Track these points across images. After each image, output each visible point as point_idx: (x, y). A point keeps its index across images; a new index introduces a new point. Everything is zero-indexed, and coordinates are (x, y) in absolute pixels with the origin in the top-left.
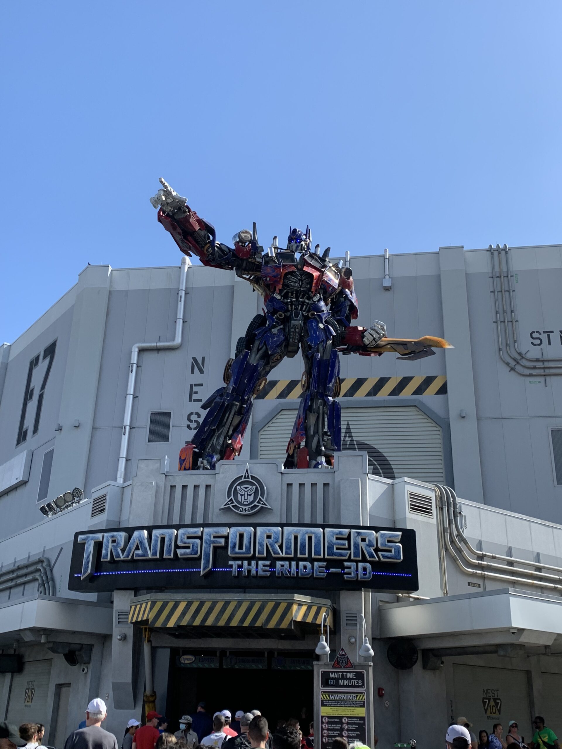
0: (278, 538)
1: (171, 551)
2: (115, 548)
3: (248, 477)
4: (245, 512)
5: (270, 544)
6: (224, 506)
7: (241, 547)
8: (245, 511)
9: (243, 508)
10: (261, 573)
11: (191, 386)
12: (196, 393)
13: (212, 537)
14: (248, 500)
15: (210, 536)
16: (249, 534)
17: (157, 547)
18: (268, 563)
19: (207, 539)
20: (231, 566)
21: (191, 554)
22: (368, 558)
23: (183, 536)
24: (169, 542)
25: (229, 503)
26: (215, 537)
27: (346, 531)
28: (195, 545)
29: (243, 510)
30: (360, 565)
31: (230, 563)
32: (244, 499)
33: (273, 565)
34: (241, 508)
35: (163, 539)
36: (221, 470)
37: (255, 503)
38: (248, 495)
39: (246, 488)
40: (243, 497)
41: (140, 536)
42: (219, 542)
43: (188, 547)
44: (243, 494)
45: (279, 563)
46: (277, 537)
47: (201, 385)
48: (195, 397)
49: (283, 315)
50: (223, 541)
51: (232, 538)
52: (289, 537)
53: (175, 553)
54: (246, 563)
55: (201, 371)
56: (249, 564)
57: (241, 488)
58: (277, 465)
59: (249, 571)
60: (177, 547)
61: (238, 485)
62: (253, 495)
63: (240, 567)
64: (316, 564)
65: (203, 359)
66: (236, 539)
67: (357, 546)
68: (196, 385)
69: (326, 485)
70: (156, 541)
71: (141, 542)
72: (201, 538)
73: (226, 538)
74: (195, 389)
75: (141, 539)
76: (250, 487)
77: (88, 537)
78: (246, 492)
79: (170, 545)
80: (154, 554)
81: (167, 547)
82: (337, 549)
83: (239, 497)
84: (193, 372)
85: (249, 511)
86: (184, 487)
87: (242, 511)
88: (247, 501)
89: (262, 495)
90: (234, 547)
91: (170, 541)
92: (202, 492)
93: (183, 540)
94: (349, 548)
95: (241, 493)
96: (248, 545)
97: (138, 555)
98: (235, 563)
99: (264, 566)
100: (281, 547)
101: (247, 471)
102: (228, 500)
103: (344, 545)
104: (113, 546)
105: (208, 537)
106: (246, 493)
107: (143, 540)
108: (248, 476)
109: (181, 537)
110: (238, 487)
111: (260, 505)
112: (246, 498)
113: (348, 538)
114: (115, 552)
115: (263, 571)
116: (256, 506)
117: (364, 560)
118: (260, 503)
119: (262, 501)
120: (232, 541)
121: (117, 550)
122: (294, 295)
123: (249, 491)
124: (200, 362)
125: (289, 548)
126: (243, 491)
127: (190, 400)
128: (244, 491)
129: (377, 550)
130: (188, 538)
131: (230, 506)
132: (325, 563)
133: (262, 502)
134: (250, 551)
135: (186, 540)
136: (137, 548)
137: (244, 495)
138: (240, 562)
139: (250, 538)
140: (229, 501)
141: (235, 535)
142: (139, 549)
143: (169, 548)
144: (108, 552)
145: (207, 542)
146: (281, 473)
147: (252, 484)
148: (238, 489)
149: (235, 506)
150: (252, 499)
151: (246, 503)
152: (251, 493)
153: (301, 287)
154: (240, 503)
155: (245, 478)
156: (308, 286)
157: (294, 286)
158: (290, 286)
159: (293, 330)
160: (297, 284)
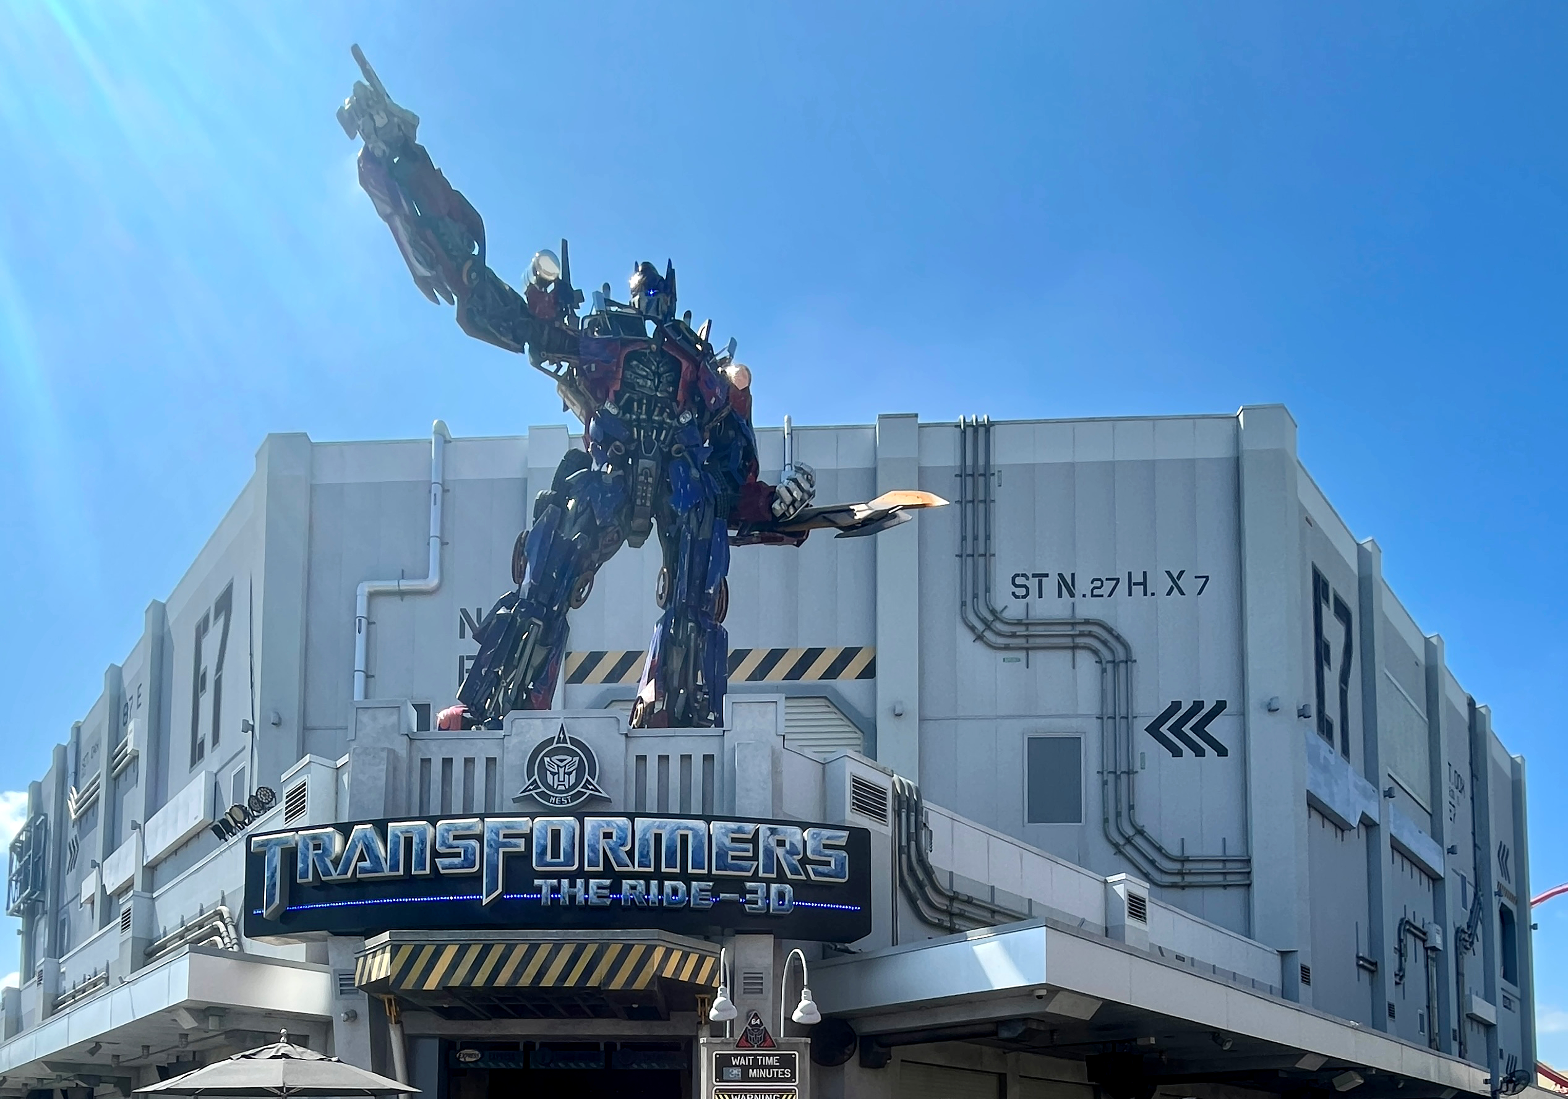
0: (625, 839)
1: (425, 862)
2: (322, 858)
3: (564, 741)
4: (561, 804)
5: (610, 849)
6: (520, 793)
7: (556, 854)
8: (562, 802)
9: (556, 797)
10: (593, 899)
13: (501, 836)
14: (566, 783)
15: (497, 835)
16: (572, 830)
17: (398, 854)
18: (607, 882)
19: (492, 839)
20: (539, 890)
21: (463, 867)
22: (789, 876)
23: (446, 834)
24: (420, 846)
25: (531, 788)
26: (506, 837)
27: (751, 827)
28: (470, 851)
29: (556, 800)
30: (774, 887)
31: (537, 882)
33: (616, 888)
34: (553, 797)
35: (409, 842)
36: (514, 729)
37: (579, 789)
38: (565, 773)
39: (562, 761)
40: (556, 776)
41: (366, 836)
42: (516, 846)
43: (458, 855)
44: (556, 771)
45: (626, 884)
46: (624, 836)
49: (623, 448)
50: (522, 841)
51: (538, 838)
52: (645, 835)
53: (434, 865)
54: (565, 882)
56: (573, 885)
57: (551, 760)
58: (619, 720)
59: (573, 898)
60: (435, 854)
61: (546, 755)
62: (574, 773)
63: (556, 890)
64: (694, 883)
66: (545, 839)
67: (769, 853)
68: (470, 658)
69: (708, 758)
70: (396, 844)
71: (368, 847)
72: (480, 838)
73: (528, 838)
75: (369, 841)
76: (570, 759)
77: (268, 841)
78: (561, 767)
79: (423, 851)
80: (394, 867)
81: (417, 854)
82: (734, 858)
83: (550, 776)
85: (568, 803)
86: (448, 762)
88: (564, 785)
89: (592, 774)
90: (543, 853)
91: (422, 845)
92: (480, 770)
93: (447, 842)
94: (755, 857)
95: (553, 770)
96: (569, 849)
97: (364, 870)
98: (545, 883)
99: (599, 888)
100: (630, 854)
101: (562, 729)
102: (528, 783)
103: (747, 850)
104: (316, 854)
105: (495, 837)
106: (562, 771)
107: (372, 841)
108: (565, 738)
109: (443, 836)
110: (547, 759)
112: (561, 779)
113: (755, 840)
114: (320, 866)
115: (598, 897)
116: (580, 794)
117: (781, 879)
118: (589, 789)
119: (591, 784)
120: (538, 844)
121: (324, 862)
122: (644, 406)
123: (567, 768)
125: (644, 855)
126: (556, 766)
128: (558, 766)
129: (805, 861)
130: (456, 838)
131: (533, 792)
132: (711, 884)
133: (591, 787)
134: (573, 861)
135: (451, 841)
136: (362, 858)
137: (558, 773)
138: (555, 882)
139: (573, 838)
140: (531, 784)
141: (543, 832)
142: (366, 861)
143: (421, 857)
144: (308, 865)
145: (491, 846)
146: (626, 735)
147: (573, 754)
148: (546, 763)
149: (542, 794)
150: (572, 781)
151: (561, 788)
152: (570, 770)
153: (656, 389)
154: (550, 787)
155: (558, 742)
156: (671, 389)
157: (643, 387)
158: (636, 387)
159: (641, 478)
160: (649, 382)
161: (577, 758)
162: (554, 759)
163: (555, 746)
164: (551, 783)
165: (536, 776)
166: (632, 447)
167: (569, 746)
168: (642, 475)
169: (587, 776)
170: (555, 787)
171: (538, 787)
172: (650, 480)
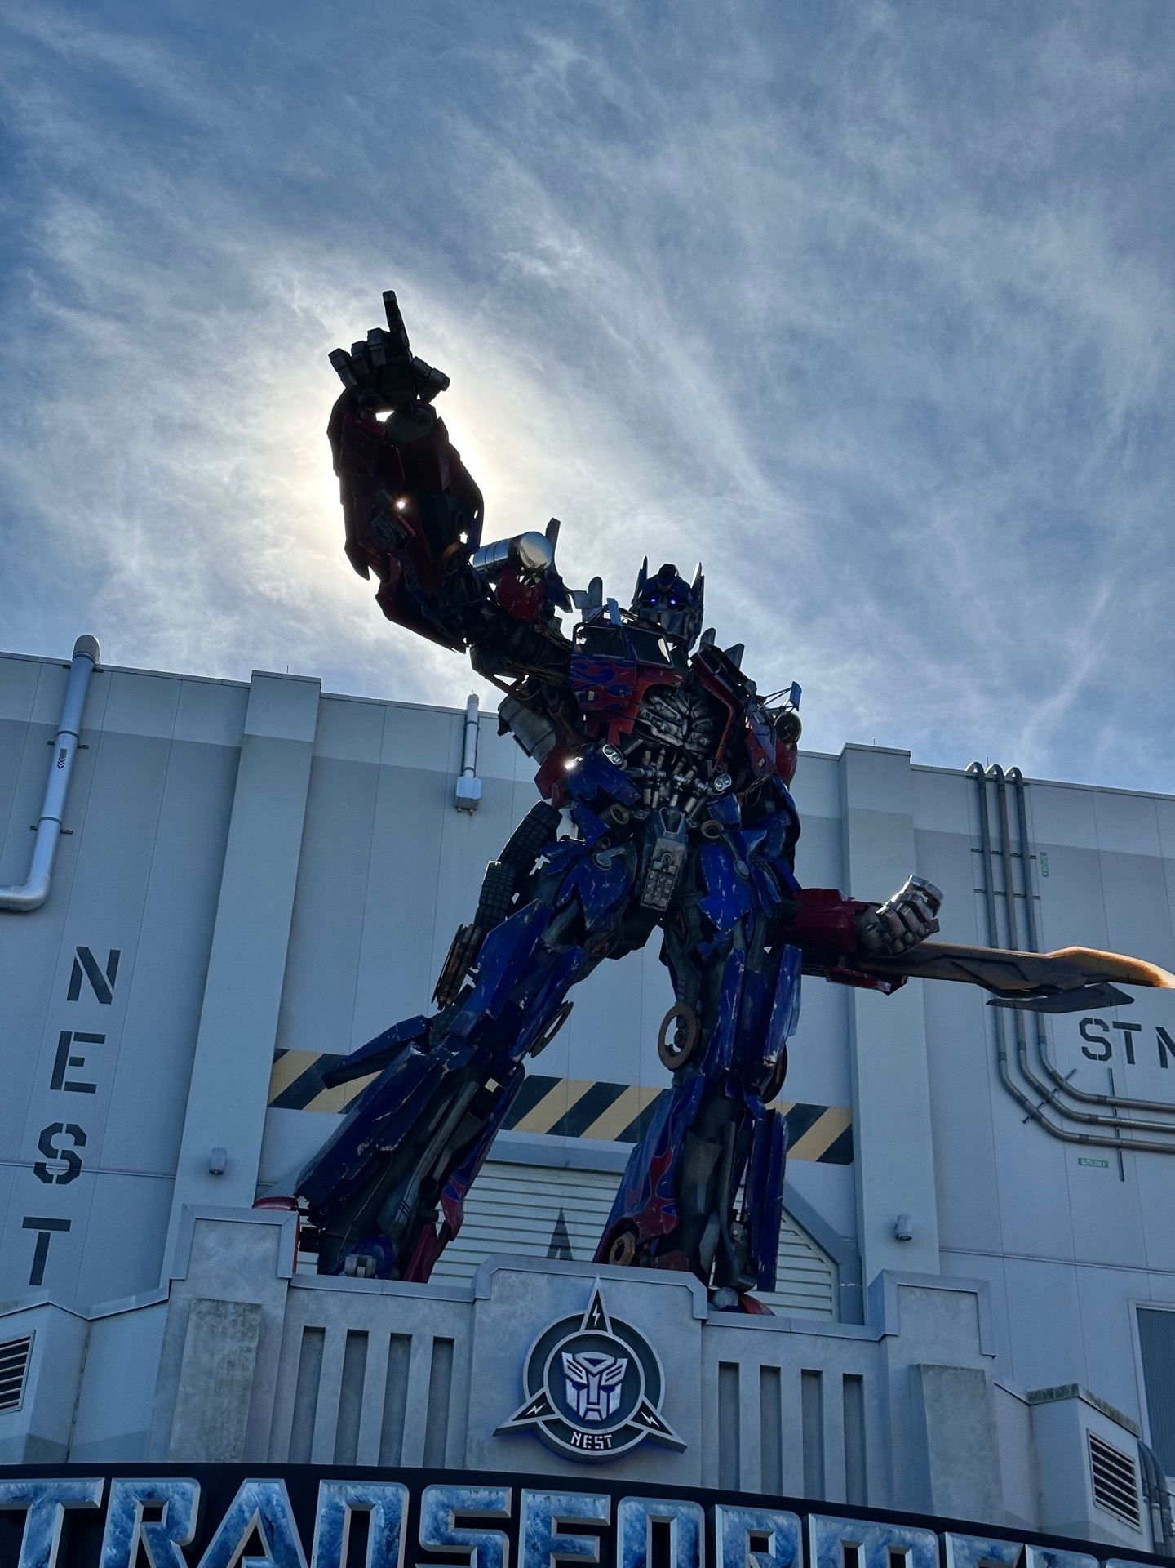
0: (793, 1555)
2: (160, 1540)
3: (603, 1327)
4: (593, 1449)
6: (515, 1419)
8: (593, 1447)
9: (583, 1434)
11: (65, 1039)
12: (78, 1062)
13: (554, 1526)
14: (603, 1407)
15: (547, 1525)
16: (691, 1527)
17: (338, 1549)
19: (536, 1533)
23: (442, 1514)
24: (386, 1533)
25: (535, 1410)
26: (563, 1528)
28: (491, 1554)
29: (585, 1441)
32: (588, 1403)
34: (578, 1433)
35: (361, 1520)
36: (495, 1288)
37: (628, 1421)
38: (600, 1387)
39: (595, 1362)
40: (584, 1392)
41: (269, 1501)
42: (583, 1550)
43: (464, 1560)
44: (584, 1381)
46: (790, 1550)
47: (100, 1039)
48: (71, 1074)
49: (626, 815)
50: (593, 1544)
51: (627, 1538)
52: (829, 1550)
55: (104, 996)
57: (574, 1359)
58: (692, 1293)
60: (416, 1554)
61: (565, 1348)
62: (618, 1389)
65: (114, 957)
66: (642, 1544)
68: (81, 1037)
69: (852, 1381)
70: (335, 1524)
71: (271, 1526)
72: (510, 1526)
73: (607, 1534)
74: (76, 1049)
75: (274, 1515)
76: (610, 1360)
77: (38, 1491)
78: (594, 1375)
79: (390, 1545)
81: (378, 1551)
83: (571, 1392)
84: (73, 994)
85: (606, 1448)
86: (358, 1337)
87: (581, 1446)
88: (598, 1411)
89: (653, 1395)
91: (391, 1531)
92: (421, 1360)
93: (443, 1530)
95: (577, 1379)
101: (597, 1300)
102: (530, 1400)
104: (150, 1531)
105: (541, 1528)
106: (594, 1382)
107: (280, 1515)
108: (602, 1318)
109: (435, 1518)
110: (567, 1357)
111: (646, 1430)
112: (593, 1399)
114: (156, 1556)
116: (630, 1432)
118: (645, 1423)
119: (650, 1414)
120: (628, 1551)
121: (167, 1549)
122: (661, 759)
123: (604, 1376)
124: (102, 965)
126: (584, 1371)
127: (56, 1083)
128: (588, 1372)
130: (461, 1522)
131: (539, 1421)
133: (650, 1420)
135: (451, 1530)
136: (254, 1548)
137: (587, 1386)
139: (696, 1543)
140: (536, 1403)
141: (638, 1526)
142: (262, 1554)
143: (387, 1560)
144: (128, 1554)
145: (534, 1546)
146: (704, 1322)
147: (617, 1351)
148: (566, 1363)
149: (554, 1425)
150: (614, 1404)
151: (593, 1416)
152: (611, 1382)
153: (685, 739)
154: (572, 1414)
155: (590, 1326)
156: (706, 741)
157: (665, 732)
158: (655, 731)
159: (658, 865)
160: (674, 728)
161: (624, 1362)
162: (581, 1357)
163: (583, 1331)
164: (574, 1405)
165: (545, 1389)
166: (641, 816)
167: (609, 1334)
168: (659, 860)
169: (642, 1398)
170: (581, 1413)
171: (548, 1410)
172: (671, 869)
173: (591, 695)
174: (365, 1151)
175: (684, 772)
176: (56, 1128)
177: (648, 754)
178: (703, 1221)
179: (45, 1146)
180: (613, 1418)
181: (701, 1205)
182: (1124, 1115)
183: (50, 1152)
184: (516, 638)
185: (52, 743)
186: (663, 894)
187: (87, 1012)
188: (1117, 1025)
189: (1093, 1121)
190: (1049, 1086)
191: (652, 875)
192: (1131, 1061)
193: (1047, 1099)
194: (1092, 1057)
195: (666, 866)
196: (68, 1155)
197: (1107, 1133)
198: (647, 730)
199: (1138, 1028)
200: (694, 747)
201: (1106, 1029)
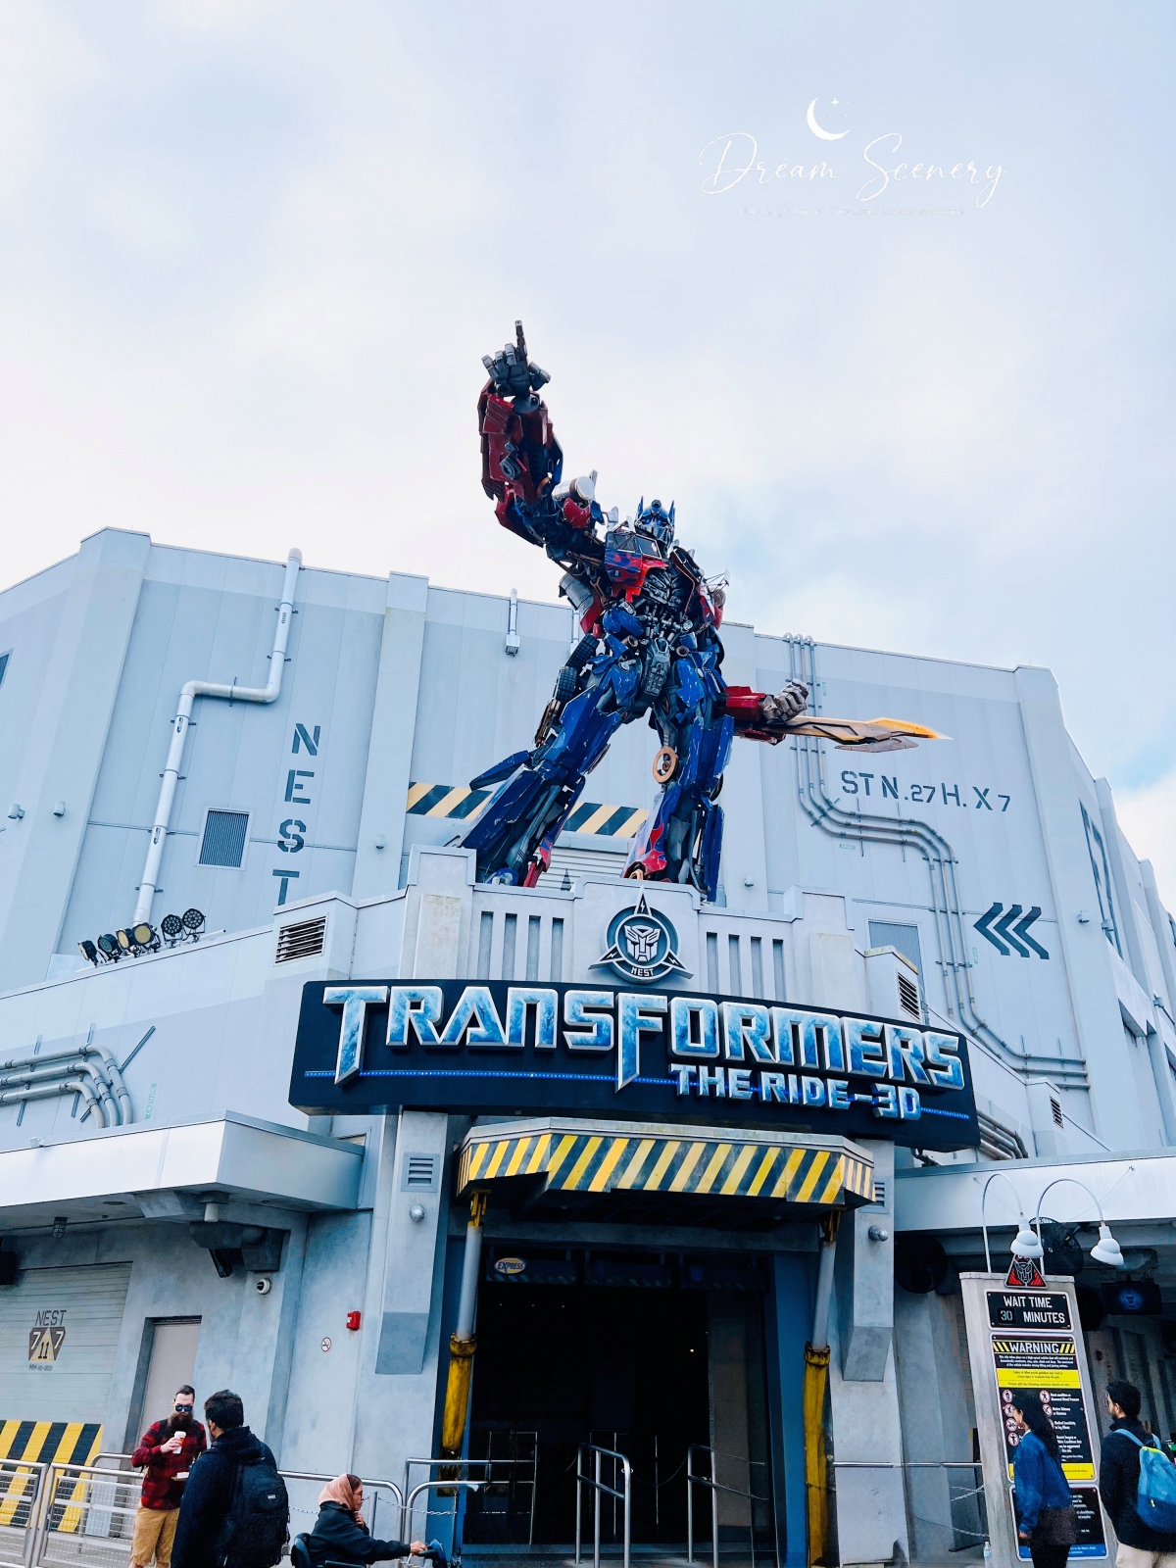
0: (765, 1028)
1: (552, 1033)
2: (421, 1019)
3: (646, 912)
5: (752, 1038)
6: (603, 960)
7: (695, 1038)
8: (643, 975)
9: (639, 968)
10: (734, 1092)
11: (292, 774)
12: (300, 787)
13: (638, 1013)
14: (648, 954)
15: (634, 1012)
16: (711, 1013)
17: (520, 1024)
18: (747, 1073)
19: (628, 1016)
20: (676, 1076)
21: (597, 1044)
22: (916, 1079)
23: (576, 1006)
24: (547, 1015)
25: (612, 955)
26: (642, 1014)
27: (877, 1026)
28: (604, 1027)
29: (639, 972)
30: (902, 1090)
31: (674, 1067)
32: (640, 952)
33: (755, 1080)
34: (635, 967)
35: (532, 1009)
36: (586, 892)
37: (662, 962)
38: (646, 944)
39: (643, 931)
40: (637, 947)
41: (481, 999)
42: (653, 1025)
43: (589, 1030)
44: (637, 941)
45: (765, 1077)
46: (763, 1026)
47: (311, 775)
48: (296, 793)
49: (636, 642)
50: (659, 1021)
51: (677, 1019)
52: (784, 1025)
53: (561, 1040)
54: (704, 1070)
55: (312, 750)
56: (712, 1073)
57: (631, 929)
58: (692, 896)
59: (712, 1087)
60: (563, 1026)
61: (626, 924)
62: (655, 945)
63: (694, 1077)
64: (830, 1082)
65: (317, 730)
66: (685, 1022)
67: (896, 1055)
68: (301, 773)
69: (777, 942)
70: (518, 1011)
71: (483, 1012)
72: (614, 1012)
73: (666, 1017)
74: (298, 780)
75: (484, 1006)
76: (650, 930)
77: (350, 993)
78: (642, 938)
79: (549, 1022)
80: (515, 1037)
81: (543, 1025)
82: (866, 1057)
83: (630, 947)
84: (295, 749)
85: (650, 975)
86: (511, 917)
87: (637, 975)
88: (645, 956)
89: (675, 948)
90: (682, 1037)
91: (549, 1014)
92: (546, 929)
93: (577, 1014)
94: (883, 1058)
95: (633, 940)
96: (709, 1034)
97: (475, 1037)
98: (684, 1069)
99: (739, 1079)
100: (770, 1043)
101: (643, 899)
102: (608, 950)
103: (876, 1050)
104: (415, 1014)
105: (631, 1014)
106: (642, 941)
107: (487, 1006)
108: (646, 908)
109: (573, 1007)
110: (627, 928)
111: (671, 967)
112: (643, 950)
113: (881, 1039)
114: (420, 1028)
115: (739, 1089)
116: (662, 968)
117: (908, 1082)
118: (671, 963)
119: (673, 958)
120: (678, 1025)
121: (425, 1024)
122: (655, 611)
123: (648, 938)
124: (311, 734)
125: (784, 1048)
126: (637, 935)
127: (288, 797)
128: (639, 936)
129: (927, 1065)
130: (587, 1010)
131: (614, 961)
132: (847, 1083)
133: (674, 961)
134: (715, 1047)
135: (582, 1014)
136: (473, 1023)
137: (639, 943)
138: (693, 1068)
139: (714, 1021)
140: (612, 952)
141: (683, 1013)
142: (478, 1026)
143: (547, 1029)
144: (403, 1026)
145: (627, 1023)
146: (698, 911)
147: (654, 925)
148: (627, 932)
149: (623, 964)
150: (654, 953)
151: (642, 959)
152: (651, 942)
153: (668, 600)
154: (632, 958)
155: (639, 911)
156: (679, 601)
157: (658, 595)
158: (652, 595)
159: (654, 670)
160: (663, 593)
161: (658, 931)
162: (635, 928)
163: (636, 915)
164: (632, 952)
165: (617, 945)
166: (645, 642)
167: (650, 916)
168: (655, 667)
169: (668, 950)
170: (636, 957)
171: (618, 956)
172: (662, 672)
173: (617, 573)
174: (499, 823)
175: (666, 619)
176: (289, 822)
177: (648, 608)
178: (679, 864)
179: (283, 831)
180: (653, 960)
181: (679, 855)
182: (863, 823)
183: (287, 836)
184: (574, 540)
185: (277, 610)
186: (657, 687)
187: (303, 760)
188: (861, 775)
189: (848, 825)
190: (825, 807)
191: (651, 676)
192: (868, 794)
193: (824, 814)
194: (848, 791)
195: (659, 671)
196: (295, 837)
197: (856, 833)
198: (647, 594)
199: (872, 776)
200: (673, 605)
201: (856, 777)
